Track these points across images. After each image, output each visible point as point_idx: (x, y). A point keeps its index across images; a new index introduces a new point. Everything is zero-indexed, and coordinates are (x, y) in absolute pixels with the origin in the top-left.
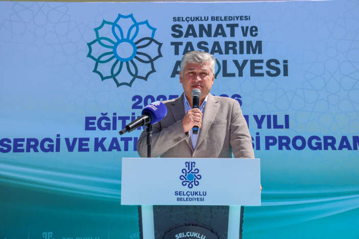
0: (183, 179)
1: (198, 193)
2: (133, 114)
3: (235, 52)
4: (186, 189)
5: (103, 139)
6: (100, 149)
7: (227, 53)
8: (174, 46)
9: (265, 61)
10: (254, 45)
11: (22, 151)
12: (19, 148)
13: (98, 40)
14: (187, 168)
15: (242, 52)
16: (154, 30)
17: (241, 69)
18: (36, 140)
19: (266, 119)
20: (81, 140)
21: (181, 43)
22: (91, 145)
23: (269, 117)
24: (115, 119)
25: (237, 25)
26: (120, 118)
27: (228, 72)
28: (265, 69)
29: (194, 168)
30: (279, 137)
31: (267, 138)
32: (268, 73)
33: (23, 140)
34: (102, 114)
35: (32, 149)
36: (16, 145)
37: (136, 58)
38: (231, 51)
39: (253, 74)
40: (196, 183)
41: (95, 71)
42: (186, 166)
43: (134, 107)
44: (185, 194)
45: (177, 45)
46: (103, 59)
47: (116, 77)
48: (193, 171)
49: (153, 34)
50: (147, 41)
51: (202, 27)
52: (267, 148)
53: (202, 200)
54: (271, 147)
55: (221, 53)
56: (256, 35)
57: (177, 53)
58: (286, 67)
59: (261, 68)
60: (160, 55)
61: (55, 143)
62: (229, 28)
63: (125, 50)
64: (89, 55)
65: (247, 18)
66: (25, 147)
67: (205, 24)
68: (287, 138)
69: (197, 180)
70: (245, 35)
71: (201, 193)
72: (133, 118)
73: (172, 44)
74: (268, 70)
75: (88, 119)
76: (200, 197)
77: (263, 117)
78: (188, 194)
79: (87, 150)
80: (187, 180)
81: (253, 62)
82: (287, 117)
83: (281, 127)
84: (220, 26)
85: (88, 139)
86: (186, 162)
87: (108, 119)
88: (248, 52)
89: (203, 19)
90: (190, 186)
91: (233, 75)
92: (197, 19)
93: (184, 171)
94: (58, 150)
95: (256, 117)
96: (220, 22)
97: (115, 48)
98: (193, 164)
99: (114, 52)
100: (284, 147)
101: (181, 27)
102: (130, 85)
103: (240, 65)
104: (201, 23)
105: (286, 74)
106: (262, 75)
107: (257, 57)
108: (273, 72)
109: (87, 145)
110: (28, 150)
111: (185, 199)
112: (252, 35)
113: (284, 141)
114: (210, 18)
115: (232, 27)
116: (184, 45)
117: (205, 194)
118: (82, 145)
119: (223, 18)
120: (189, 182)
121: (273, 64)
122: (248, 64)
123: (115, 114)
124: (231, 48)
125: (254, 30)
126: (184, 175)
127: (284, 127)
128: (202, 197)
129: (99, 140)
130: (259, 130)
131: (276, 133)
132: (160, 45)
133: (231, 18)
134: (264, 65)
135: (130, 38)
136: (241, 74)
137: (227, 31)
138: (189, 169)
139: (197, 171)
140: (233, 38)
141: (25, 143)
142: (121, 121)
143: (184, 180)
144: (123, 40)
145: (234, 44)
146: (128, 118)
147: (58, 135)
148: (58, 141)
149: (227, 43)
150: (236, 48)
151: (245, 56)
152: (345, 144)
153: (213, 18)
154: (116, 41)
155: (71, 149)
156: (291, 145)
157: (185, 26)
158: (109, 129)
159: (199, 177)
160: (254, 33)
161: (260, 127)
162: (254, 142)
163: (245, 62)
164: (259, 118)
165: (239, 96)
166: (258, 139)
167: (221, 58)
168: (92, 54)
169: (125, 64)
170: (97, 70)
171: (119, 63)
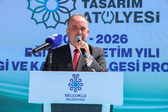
0: (70, 86)
1: (81, 96)
3: (124, 7)
4: (72, 92)
5: (37, 63)
6: (34, 69)
7: (119, 7)
8: (84, 2)
9: (144, 13)
10: (137, 2)
14: (73, 79)
15: (128, 6)
17: (127, 17)
19: (143, 51)
20: (22, 63)
21: (89, 1)
22: (29, 66)
23: (146, 50)
27: (119, 19)
28: (144, 18)
29: (78, 79)
30: (152, 63)
31: (144, 64)
32: (146, 21)
37: (59, 10)
38: (121, 6)
39: (136, 21)
40: (80, 89)
41: (32, 18)
42: (73, 77)
44: (72, 95)
46: (38, 10)
47: (46, 23)
48: (77, 80)
52: (144, 70)
53: (83, 100)
54: (146, 69)
55: (115, 7)
57: (86, 7)
58: (158, 17)
59: (141, 17)
60: (75, 8)
61: (5, 65)
63: (52, 5)
64: (28, 8)
68: (158, 64)
69: (80, 86)
71: (83, 96)
74: (146, 18)
75: (27, 49)
76: (81, 98)
77: (142, 49)
78: (74, 96)
79: (26, 69)
80: (73, 87)
81: (136, 13)
82: (158, 50)
83: (154, 56)
85: (26, 63)
86: (73, 75)
88: (133, 7)
90: (76, 90)
91: (122, 22)
93: (72, 80)
94: (7, 69)
95: (137, 50)
97: (45, 3)
98: (78, 76)
99: (45, 6)
100: (155, 70)
102: (54, 27)
103: (127, 15)
105: (158, 21)
106: (142, 22)
107: (138, 9)
108: (149, 20)
109: (26, 66)
111: (72, 99)
113: (156, 66)
117: (85, 96)
118: (23, 66)
120: (74, 88)
121: (149, 14)
122: (133, 15)
124: (121, 4)
126: (71, 83)
127: (156, 56)
128: (83, 98)
129: (34, 64)
130: (139, 58)
131: (150, 60)
132: (75, 1)
134: (143, 15)
136: (127, 21)
138: (75, 79)
139: (80, 80)
143: (72, 86)
145: (124, 1)
147: (7, 60)
148: (7, 63)
149: (119, 1)
150: (125, 4)
151: (131, 9)
155: (15, 68)
156: (160, 69)
158: (41, 56)
159: (81, 85)
161: (139, 56)
162: (135, 66)
163: (131, 13)
164: (139, 50)
165: (126, 36)
166: (138, 64)
167: (114, 10)
168: (30, 7)
169: (51, 14)
170: (34, 17)
171: (48, 13)
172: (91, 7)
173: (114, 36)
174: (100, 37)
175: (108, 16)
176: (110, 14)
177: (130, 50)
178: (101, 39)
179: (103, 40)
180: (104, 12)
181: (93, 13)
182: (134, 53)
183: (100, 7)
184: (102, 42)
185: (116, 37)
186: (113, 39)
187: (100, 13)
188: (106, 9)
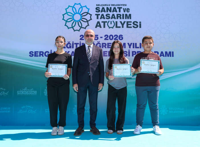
2: (80, 42)
3: (121, 18)
5: (69, 52)
7: (117, 18)
8: (96, 16)
9: (132, 22)
10: (128, 15)
11: (38, 56)
12: (36, 55)
13: (67, 13)
15: (123, 18)
16: (89, 9)
17: (123, 25)
18: (43, 52)
19: (132, 44)
21: (99, 15)
23: (134, 44)
24: (73, 44)
25: (121, 8)
26: (75, 44)
27: (118, 26)
28: (132, 25)
30: (137, 52)
31: (133, 52)
32: (134, 27)
33: (38, 52)
34: (68, 42)
35: (41, 56)
36: (35, 54)
37: (82, 20)
38: (119, 18)
39: (128, 27)
41: (65, 25)
43: (81, 39)
45: (98, 15)
46: (69, 20)
47: (74, 28)
49: (88, 11)
50: (86, 14)
51: (107, 8)
54: (134, 55)
55: (115, 18)
56: (129, 11)
57: (98, 18)
58: (140, 25)
59: (131, 24)
60: (91, 19)
62: (118, 9)
63: (77, 17)
64: (63, 19)
65: (125, 5)
66: (39, 55)
67: (109, 7)
70: (124, 11)
72: (80, 44)
73: (96, 15)
74: (134, 25)
77: (131, 44)
81: (128, 22)
82: (140, 44)
83: (138, 48)
84: (115, 8)
87: (70, 44)
88: (126, 18)
89: (108, 5)
91: (120, 27)
92: (106, 5)
95: (128, 44)
96: (115, 7)
97: (73, 16)
99: (73, 18)
101: (99, 8)
102: (79, 31)
103: (123, 23)
104: (107, 7)
105: (140, 27)
106: (131, 27)
107: (129, 20)
108: (136, 26)
110: (40, 56)
112: (127, 12)
114: (111, 5)
115: (120, 8)
116: (101, 15)
119: (116, 5)
121: (135, 23)
122: (126, 23)
123: (73, 42)
124: (119, 17)
125: (128, 10)
130: (130, 49)
131: (136, 50)
132: (91, 15)
133: (119, 5)
134: (132, 23)
135: (79, 13)
136: (123, 27)
137: (118, 10)
140: (120, 13)
141: (39, 53)
142: (75, 45)
144: (76, 13)
145: (120, 15)
146: (78, 44)
147: (51, 50)
149: (117, 15)
151: (125, 20)
152: (162, 54)
153: (112, 5)
154: (74, 13)
157: (101, 8)
158: (71, 48)
160: (128, 11)
161: (130, 47)
162: (128, 53)
163: (124, 22)
164: (130, 44)
165: (122, 35)
166: (129, 52)
167: (115, 20)
168: (64, 19)
169: (77, 22)
170: (66, 25)
171: (75, 22)
172: (101, 18)
173: (115, 36)
174: (106, 36)
175: (111, 24)
176: (112, 23)
177: (125, 44)
178: (107, 37)
179: (108, 38)
180: (109, 21)
181: (102, 22)
182: (127, 46)
183: (107, 18)
184: (108, 39)
185: (116, 37)
186: (114, 38)
187: (106, 22)
188: (110, 20)
